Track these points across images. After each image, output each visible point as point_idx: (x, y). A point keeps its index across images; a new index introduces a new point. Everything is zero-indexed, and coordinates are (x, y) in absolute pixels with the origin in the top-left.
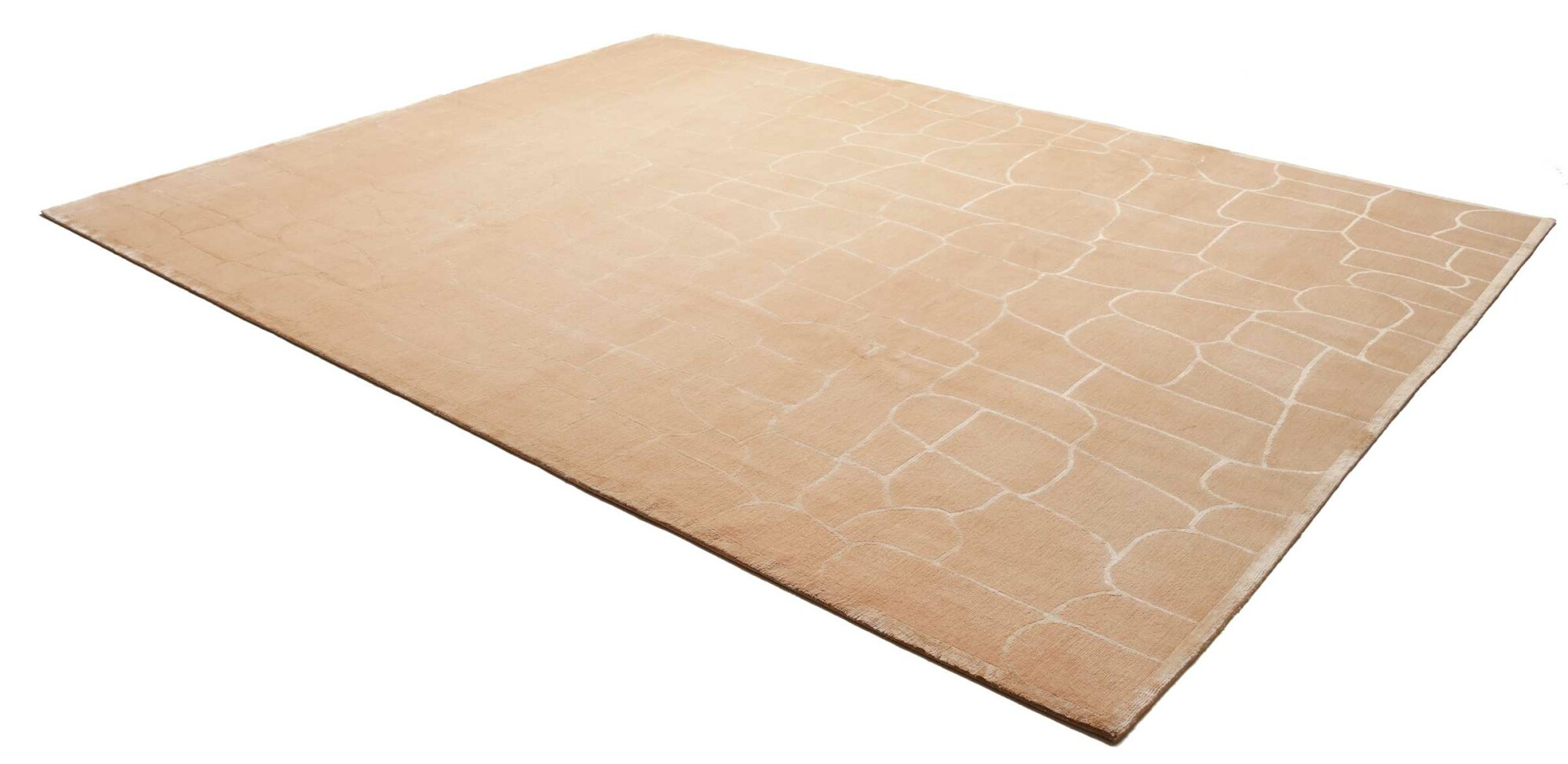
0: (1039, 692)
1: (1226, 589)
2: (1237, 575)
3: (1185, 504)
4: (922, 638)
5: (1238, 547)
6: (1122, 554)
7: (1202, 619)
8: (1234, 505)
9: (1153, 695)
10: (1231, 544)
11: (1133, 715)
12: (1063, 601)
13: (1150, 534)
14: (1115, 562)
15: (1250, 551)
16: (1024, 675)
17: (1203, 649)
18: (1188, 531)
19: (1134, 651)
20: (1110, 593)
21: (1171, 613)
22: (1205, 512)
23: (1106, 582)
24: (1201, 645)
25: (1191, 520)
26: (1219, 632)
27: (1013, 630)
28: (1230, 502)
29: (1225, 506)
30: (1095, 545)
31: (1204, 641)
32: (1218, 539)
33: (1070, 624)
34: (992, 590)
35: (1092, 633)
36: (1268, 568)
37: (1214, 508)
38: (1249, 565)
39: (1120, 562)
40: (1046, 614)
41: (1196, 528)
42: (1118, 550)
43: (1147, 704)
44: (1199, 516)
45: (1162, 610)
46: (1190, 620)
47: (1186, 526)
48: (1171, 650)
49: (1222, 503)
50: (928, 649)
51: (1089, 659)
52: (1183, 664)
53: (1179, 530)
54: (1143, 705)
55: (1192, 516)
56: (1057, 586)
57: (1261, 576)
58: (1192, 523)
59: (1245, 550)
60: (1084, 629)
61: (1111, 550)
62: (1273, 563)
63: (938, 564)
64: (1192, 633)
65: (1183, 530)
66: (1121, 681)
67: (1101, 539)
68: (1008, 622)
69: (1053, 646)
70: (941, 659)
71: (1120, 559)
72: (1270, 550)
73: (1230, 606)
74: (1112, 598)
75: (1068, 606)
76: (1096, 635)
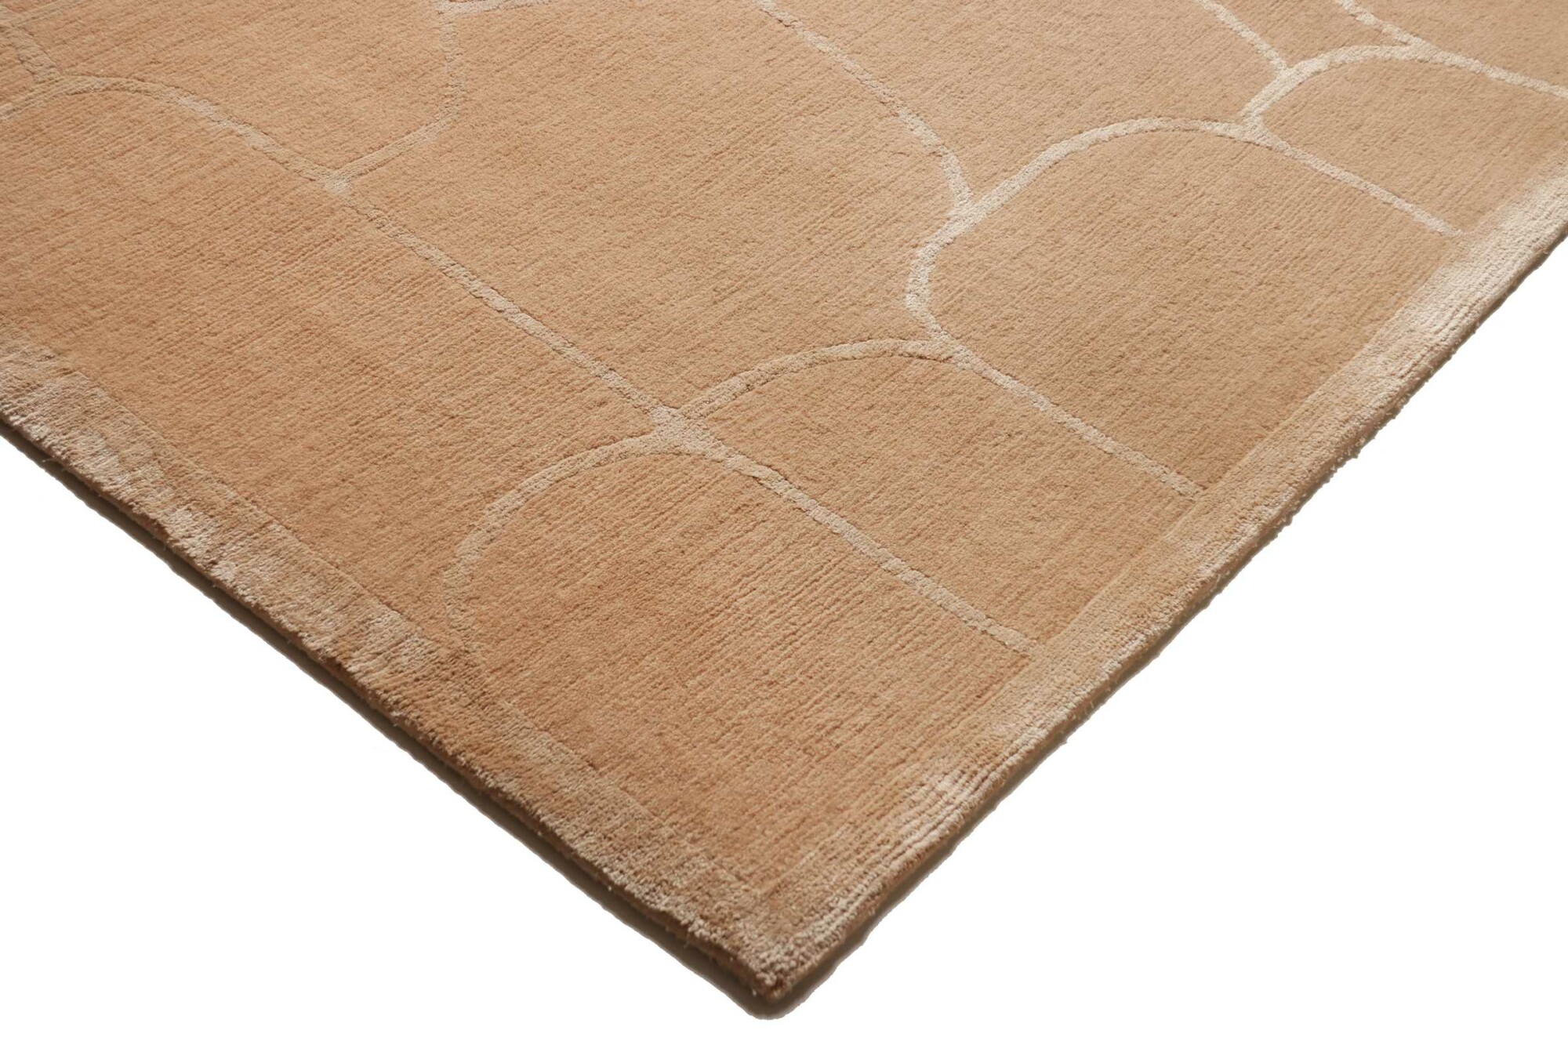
0: (536, 748)
1: (1326, 361)
2: (1378, 311)
3: (1249, 35)
4: (175, 475)
5: (1398, 203)
6: (994, 198)
7: (1213, 480)
8: (1414, 48)
9: (966, 796)
10: (1376, 191)
11: (866, 888)
12: (734, 365)
13: (1106, 132)
14: (957, 229)
15: (1436, 224)
16: (505, 669)
17: (1198, 602)
18: (1234, 132)
19: (942, 594)
20: (910, 346)
21: (1109, 445)
22: (1310, 66)
23: (910, 300)
24: (1190, 588)
25: (1253, 94)
26: (1268, 534)
27: (524, 469)
28: (1405, 37)
29: (1382, 52)
30: (906, 160)
31: (1207, 573)
32: (1336, 172)
33: (737, 461)
34: (499, 302)
35: (805, 502)
36: (1489, 294)
37: (1342, 55)
38: (1425, 277)
39: (976, 228)
40: (662, 413)
41: (1266, 122)
42: (980, 184)
43: (935, 835)
44: (1286, 78)
45: (1081, 428)
46: (1173, 479)
47: (1231, 111)
48: (1076, 599)
49: (1376, 36)
50: (178, 524)
51: (764, 617)
52: (1109, 666)
53: (1206, 126)
54: (920, 840)
55: (1261, 76)
56: (730, 305)
57: (1461, 320)
58: (1256, 105)
59: (1421, 216)
60: (781, 487)
61: (956, 182)
62: (1511, 274)
63: (337, 186)
64: (1169, 536)
65: (1219, 128)
66: (861, 720)
67: (935, 140)
68: (513, 439)
69: (646, 552)
70: (216, 572)
71: (981, 216)
72: (1508, 225)
73: (1333, 433)
74: (917, 368)
75: (749, 387)
76: (819, 513)
